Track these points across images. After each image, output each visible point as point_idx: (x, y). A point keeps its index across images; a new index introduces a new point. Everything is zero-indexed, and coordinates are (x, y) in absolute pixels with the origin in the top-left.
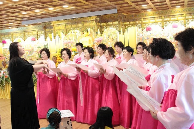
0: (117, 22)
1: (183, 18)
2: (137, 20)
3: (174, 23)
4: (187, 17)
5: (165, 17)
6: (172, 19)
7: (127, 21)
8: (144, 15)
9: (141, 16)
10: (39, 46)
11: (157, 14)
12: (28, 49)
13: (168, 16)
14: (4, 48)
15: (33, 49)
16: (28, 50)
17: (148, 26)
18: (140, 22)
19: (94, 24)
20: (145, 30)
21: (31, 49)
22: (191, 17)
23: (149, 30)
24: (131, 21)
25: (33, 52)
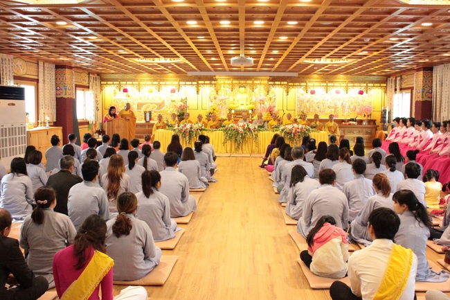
0: (286, 83)
1: (345, 85)
2: (302, 82)
3: (338, 89)
4: (349, 85)
5: (330, 82)
6: (335, 84)
7: (292, 82)
8: (309, 78)
9: (306, 79)
10: (173, 99)
11: (323, 78)
12: (155, 102)
13: (332, 82)
14: (116, 97)
15: (163, 103)
16: (156, 104)
17: (312, 89)
18: (305, 84)
19: (266, 82)
20: (309, 92)
21: (160, 102)
22: (352, 85)
23: (313, 92)
24: (296, 82)
25: (164, 106)
